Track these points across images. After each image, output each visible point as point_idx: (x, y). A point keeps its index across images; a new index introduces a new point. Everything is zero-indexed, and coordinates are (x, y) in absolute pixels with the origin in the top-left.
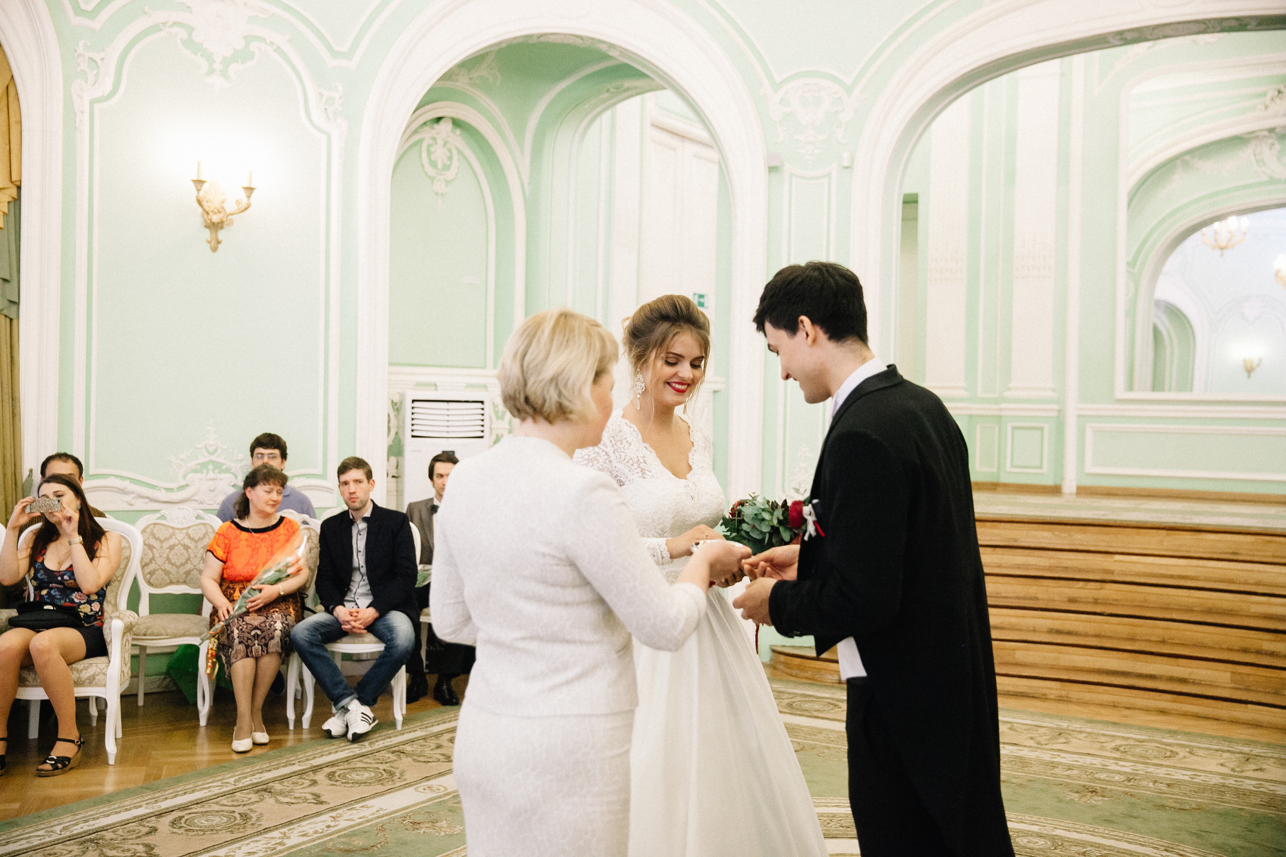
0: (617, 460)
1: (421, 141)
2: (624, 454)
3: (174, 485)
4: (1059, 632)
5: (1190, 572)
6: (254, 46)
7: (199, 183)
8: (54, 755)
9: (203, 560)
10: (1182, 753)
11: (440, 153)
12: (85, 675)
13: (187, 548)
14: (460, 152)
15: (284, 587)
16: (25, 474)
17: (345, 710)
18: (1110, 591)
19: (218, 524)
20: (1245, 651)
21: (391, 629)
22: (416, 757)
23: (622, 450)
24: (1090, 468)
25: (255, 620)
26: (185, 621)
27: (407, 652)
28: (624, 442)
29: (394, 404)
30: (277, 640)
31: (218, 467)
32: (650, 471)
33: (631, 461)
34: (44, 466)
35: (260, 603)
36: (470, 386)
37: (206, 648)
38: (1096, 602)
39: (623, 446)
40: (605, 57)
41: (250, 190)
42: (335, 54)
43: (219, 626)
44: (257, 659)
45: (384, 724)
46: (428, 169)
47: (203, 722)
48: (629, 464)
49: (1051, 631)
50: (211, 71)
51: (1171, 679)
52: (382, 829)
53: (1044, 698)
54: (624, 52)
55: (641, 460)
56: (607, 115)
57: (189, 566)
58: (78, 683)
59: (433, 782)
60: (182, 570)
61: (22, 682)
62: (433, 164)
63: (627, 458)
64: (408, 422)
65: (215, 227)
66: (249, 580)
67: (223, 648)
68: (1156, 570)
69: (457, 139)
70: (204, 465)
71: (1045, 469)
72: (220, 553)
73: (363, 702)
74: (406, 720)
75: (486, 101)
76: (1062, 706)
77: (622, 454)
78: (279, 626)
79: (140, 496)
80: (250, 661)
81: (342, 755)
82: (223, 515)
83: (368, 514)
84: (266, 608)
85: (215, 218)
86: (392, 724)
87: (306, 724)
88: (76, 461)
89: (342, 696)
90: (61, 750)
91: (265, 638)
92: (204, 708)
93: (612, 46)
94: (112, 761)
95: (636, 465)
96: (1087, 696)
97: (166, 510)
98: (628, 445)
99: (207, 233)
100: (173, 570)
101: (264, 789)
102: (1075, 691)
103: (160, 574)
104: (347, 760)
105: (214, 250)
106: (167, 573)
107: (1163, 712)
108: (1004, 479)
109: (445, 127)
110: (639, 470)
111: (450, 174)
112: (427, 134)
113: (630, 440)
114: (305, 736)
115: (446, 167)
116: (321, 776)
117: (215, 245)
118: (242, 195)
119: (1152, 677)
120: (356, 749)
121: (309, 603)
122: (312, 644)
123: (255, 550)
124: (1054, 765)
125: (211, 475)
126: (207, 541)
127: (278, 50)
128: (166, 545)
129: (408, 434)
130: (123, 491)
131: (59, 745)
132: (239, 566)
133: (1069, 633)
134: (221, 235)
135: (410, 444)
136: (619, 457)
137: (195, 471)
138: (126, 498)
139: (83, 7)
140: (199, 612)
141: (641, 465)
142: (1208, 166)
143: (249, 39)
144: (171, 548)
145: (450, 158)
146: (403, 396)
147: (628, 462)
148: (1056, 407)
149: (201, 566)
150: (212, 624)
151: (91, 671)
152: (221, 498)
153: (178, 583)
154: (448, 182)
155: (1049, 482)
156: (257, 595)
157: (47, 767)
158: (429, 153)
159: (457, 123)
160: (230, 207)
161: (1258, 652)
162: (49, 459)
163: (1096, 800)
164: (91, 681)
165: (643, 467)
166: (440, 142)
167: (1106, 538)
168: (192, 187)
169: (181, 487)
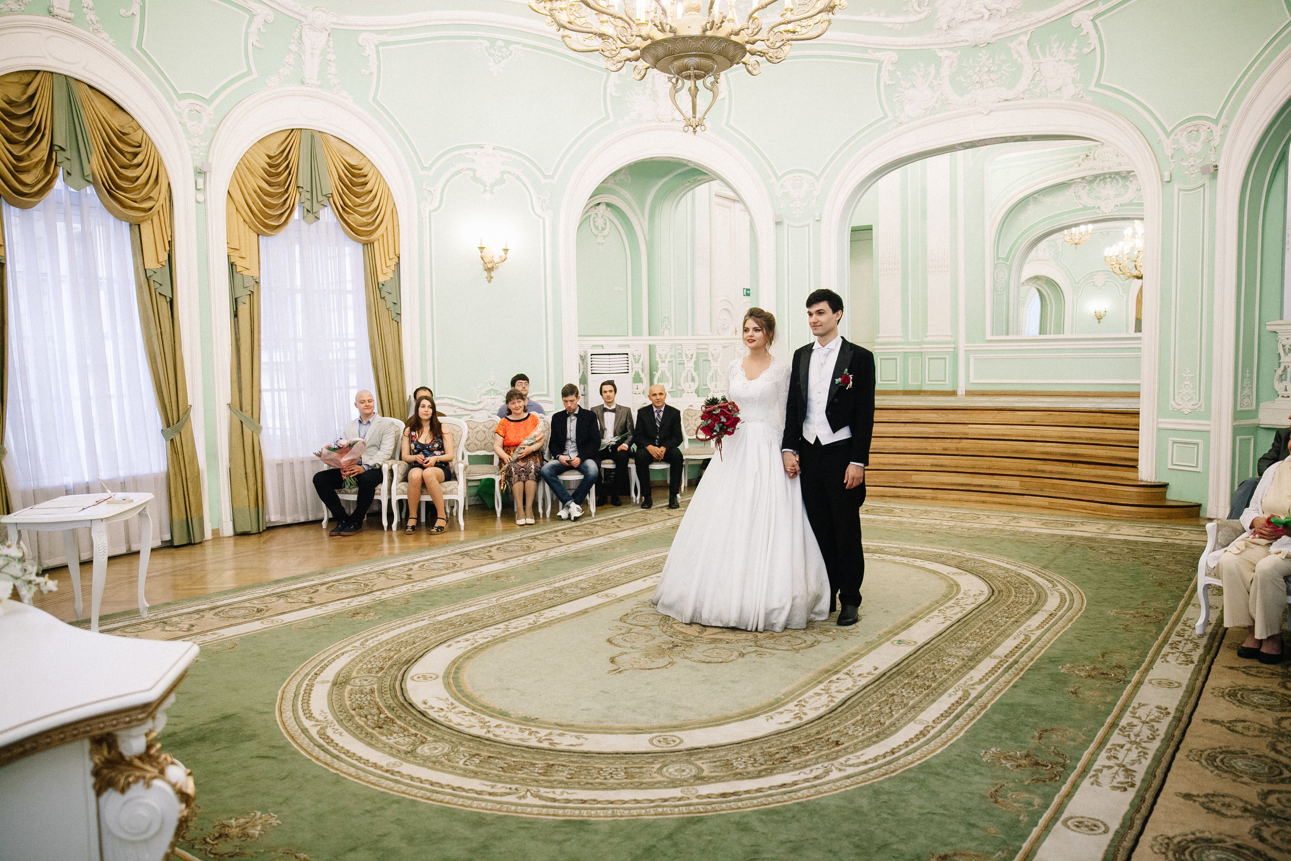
1: (590, 216)
3: (475, 402)
4: (936, 466)
5: (1008, 432)
6: (505, 176)
7: (482, 248)
8: (437, 525)
9: (493, 438)
10: (982, 517)
11: (600, 222)
12: (448, 489)
13: (484, 432)
14: (610, 220)
15: (534, 448)
16: (408, 398)
17: (569, 507)
18: (965, 444)
19: (498, 419)
20: (1030, 470)
21: (587, 467)
22: (603, 527)
24: (972, 380)
25: (522, 464)
26: (486, 467)
27: (595, 478)
29: (581, 357)
30: (532, 474)
31: (496, 391)
34: (415, 393)
35: (524, 455)
36: (620, 346)
37: (498, 479)
38: (957, 449)
40: (685, 165)
41: (506, 250)
42: (546, 177)
43: (505, 467)
44: (524, 482)
45: (586, 514)
46: (594, 230)
47: (499, 515)
49: (932, 465)
50: (485, 191)
51: (991, 486)
52: (591, 550)
53: (924, 498)
54: (695, 164)
56: (689, 194)
57: (486, 441)
58: (445, 493)
59: (612, 535)
60: (483, 443)
61: (422, 493)
62: (597, 228)
64: (589, 366)
65: (489, 270)
66: (517, 445)
67: (508, 477)
68: (990, 432)
69: (609, 213)
70: (489, 391)
71: (947, 382)
72: (501, 433)
73: (577, 503)
74: (596, 513)
75: (624, 192)
76: (933, 501)
78: (533, 467)
79: (461, 408)
80: (521, 483)
81: (569, 526)
82: (500, 415)
83: (576, 412)
84: (526, 458)
85: (490, 266)
86: (590, 515)
87: (548, 515)
88: (430, 390)
89: (567, 500)
90: (440, 523)
91: (527, 472)
92: (499, 509)
93: (689, 161)
94: (462, 529)
96: (946, 496)
97: (473, 414)
99: (486, 273)
100: (479, 443)
101: (534, 538)
102: (940, 494)
103: (472, 446)
104: (570, 528)
105: (490, 282)
106: (476, 445)
107: (984, 502)
108: (925, 388)
109: (602, 207)
111: (605, 233)
112: (593, 212)
114: (548, 520)
115: (603, 229)
116: (559, 534)
117: (490, 279)
118: (502, 253)
119: (982, 486)
120: (574, 524)
121: (546, 457)
122: (551, 475)
123: (518, 430)
124: (916, 524)
125: (493, 396)
126: (494, 429)
127: (518, 178)
128: (475, 431)
129: (590, 372)
130: (452, 405)
131: (438, 520)
132: (512, 438)
133: (941, 466)
134: (493, 274)
135: (591, 378)
137: (485, 394)
138: (453, 409)
139: (425, 165)
140: (492, 463)
142: (1048, 200)
143: (503, 173)
144: (477, 432)
145: (605, 224)
146: (586, 352)
148: (953, 346)
149: (492, 441)
150: (501, 467)
151: (451, 488)
152: (498, 408)
153: (481, 449)
154: (604, 237)
155: (950, 389)
156: (522, 451)
157: (434, 530)
158: (594, 222)
159: (608, 205)
160: (496, 260)
161: (1036, 471)
162: (417, 390)
163: (931, 535)
164: (451, 492)
166: (600, 216)
167: (966, 416)
168: (478, 251)
169: (479, 403)
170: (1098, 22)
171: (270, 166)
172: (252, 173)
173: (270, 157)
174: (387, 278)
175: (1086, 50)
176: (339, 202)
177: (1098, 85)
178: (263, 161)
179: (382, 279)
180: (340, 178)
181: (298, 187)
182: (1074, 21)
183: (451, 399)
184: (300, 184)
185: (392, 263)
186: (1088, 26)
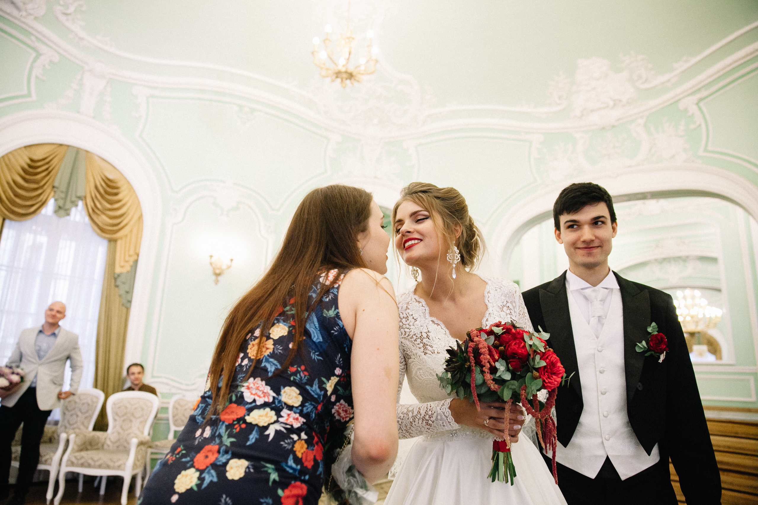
0: (402, 336)
2: (408, 330)
6: (240, 205)
7: (211, 256)
23: (407, 326)
28: (410, 318)
32: (432, 347)
33: (415, 337)
34: (128, 369)
39: (408, 322)
41: (232, 260)
42: (273, 209)
48: (412, 340)
50: (222, 215)
55: (425, 335)
63: (412, 333)
65: (218, 275)
77: (406, 330)
79: (174, 387)
85: (218, 271)
88: (142, 367)
95: (419, 341)
97: (185, 393)
98: (413, 320)
99: (214, 277)
103: (180, 421)
105: (216, 284)
106: (183, 421)
110: (422, 345)
113: (415, 316)
117: (217, 282)
118: (229, 262)
127: (250, 207)
128: (183, 408)
130: (167, 384)
134: (220, 278)
136: (404, 333)
138: (168, 387)
139: (175, 189)
141: (424, 341)
143: (238, 202)
144: (186, 410)
147: (412, 337)
160: (224, 267)
162: (131, 366)
165: (426, 343)
168: (208, 258)
169: (193, 384)
170: (701, 104)
171: (30, 166)
172: (9, 169)
173: (32, 160)
174: (124, 270)
175: (692, 126)
176: (90, 203)
177: (706, 150)
178: (24, 161)
179: (118, 270)
180: (96, 187)
181: (54, 187)
182: (682, 106)
183: (168, 378)
184: (56, 184)
185: (132, 259)
186: (693, 109)
